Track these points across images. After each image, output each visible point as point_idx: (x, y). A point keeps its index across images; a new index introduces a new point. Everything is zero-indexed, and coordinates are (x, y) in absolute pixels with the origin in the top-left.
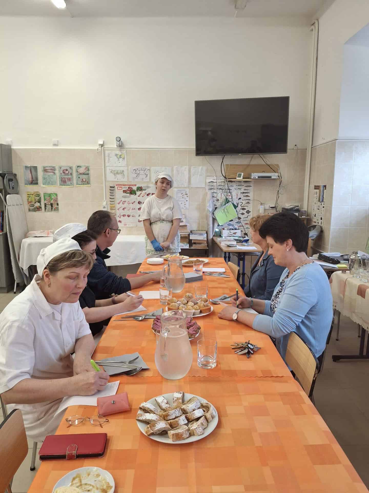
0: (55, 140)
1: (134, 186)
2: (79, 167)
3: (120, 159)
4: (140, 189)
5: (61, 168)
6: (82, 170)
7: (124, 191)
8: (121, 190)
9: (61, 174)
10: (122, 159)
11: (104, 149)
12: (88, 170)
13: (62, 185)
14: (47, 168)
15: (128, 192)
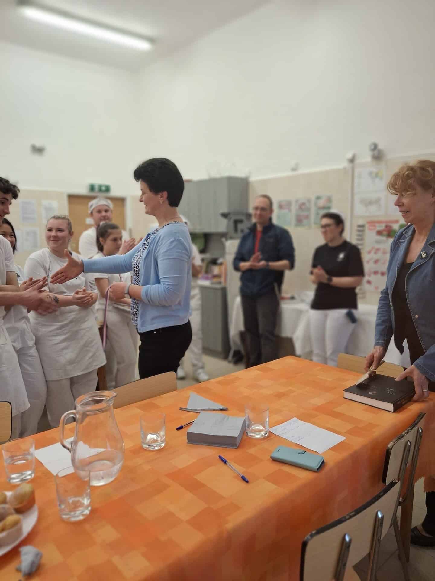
2: (319, 199)
3: (375, 179)
5: (297, 201)
6: (321, 203)
7: (379, 233)
8: (374, 231)
9: (297, 210)
10: (379, 179)
11: (353, 167)
12: (330, 201)
13: (297, 226)
14: (282, 203)
15: (385, 233)
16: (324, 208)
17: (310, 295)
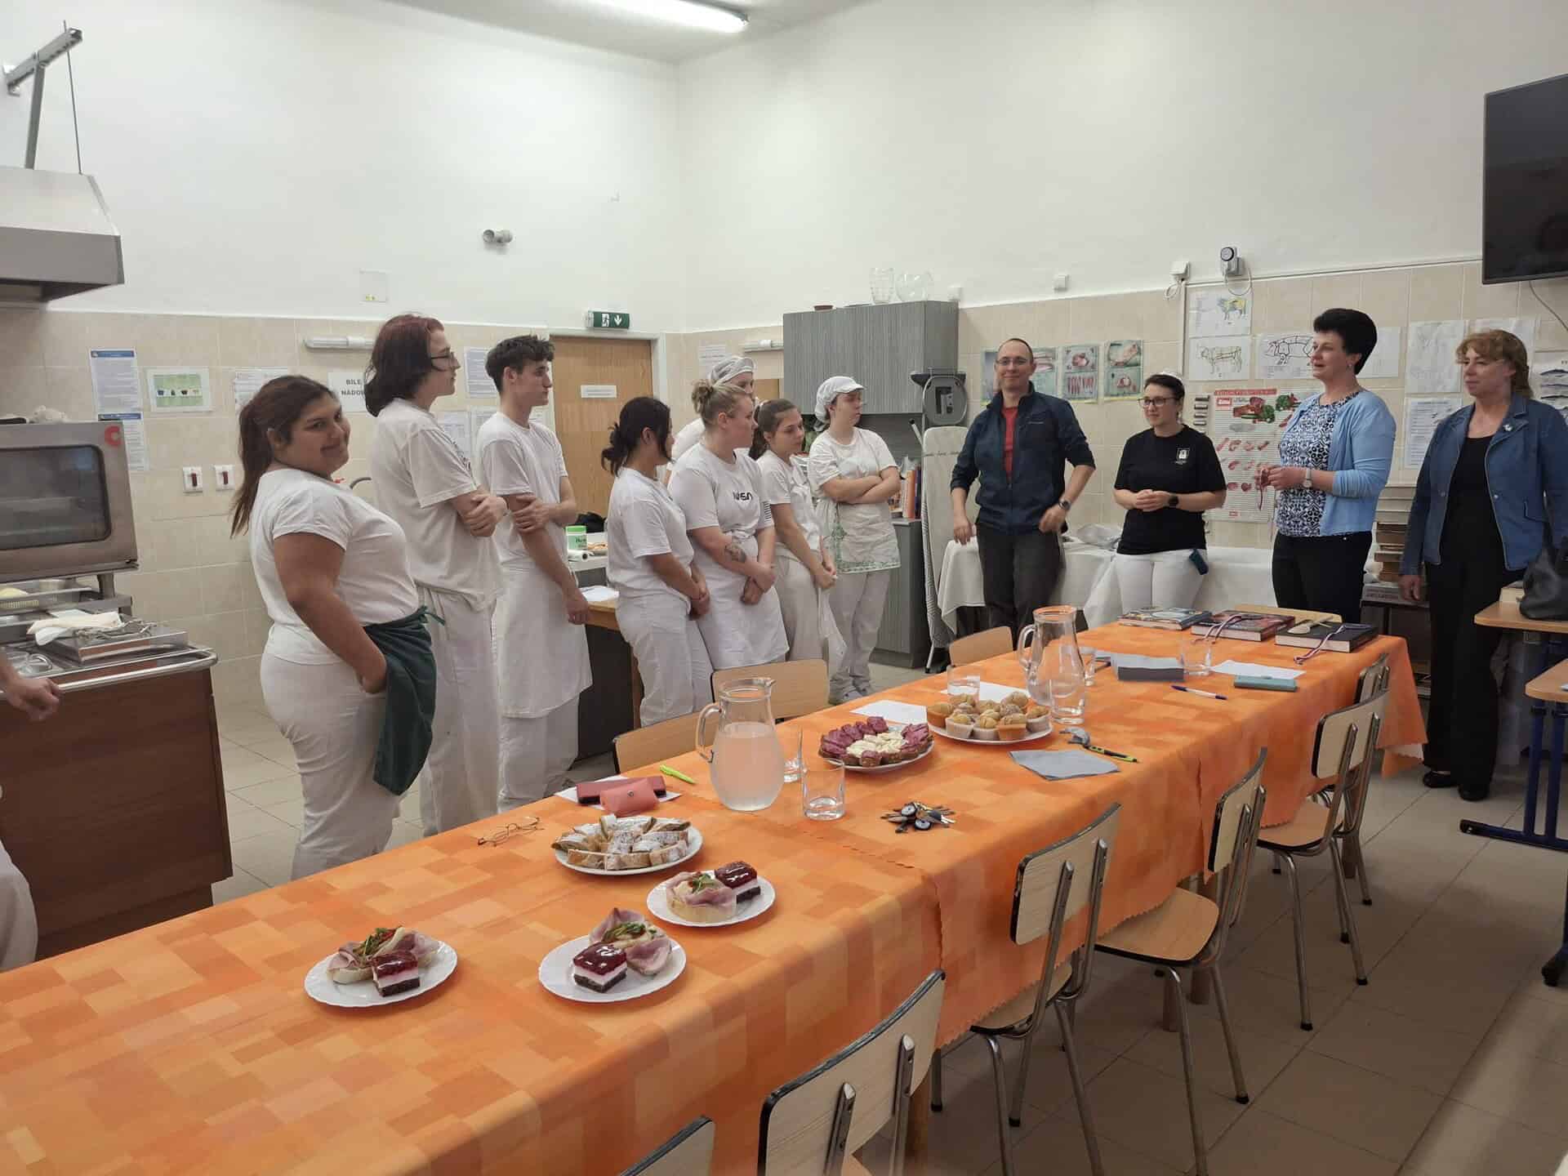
0: (1060, 276)
1: (1268, 394)
2: (1115, 347)
3: (1231, 313)
4: (1289, 402)
6: (1120, 355)
7: (1238, 412)
8: (1228, 408)
9: (1069, 368)
10: (1239, 314)
11: (1186, 289)
12: (1139, 352)
15: (1250, 412)
16: (1126, 364)
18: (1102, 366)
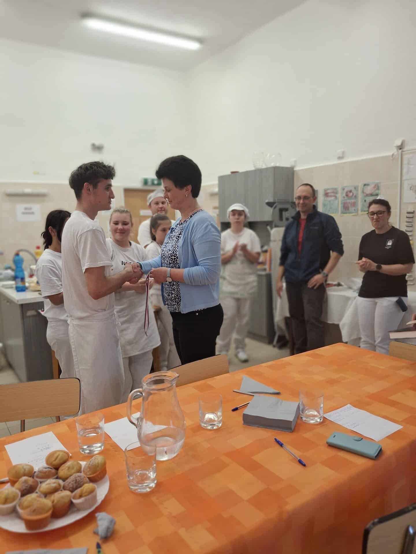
0: (340, 151)
2: (366, 186)
5: (343, 189)
6: (369, 190)
9: (344, 197)
11: (402, 154)
12: (378, 188)
13: (344, 213)
14: (328, 191)
16: (372, 195)
17: (358, 282)
18: (360, 196)
